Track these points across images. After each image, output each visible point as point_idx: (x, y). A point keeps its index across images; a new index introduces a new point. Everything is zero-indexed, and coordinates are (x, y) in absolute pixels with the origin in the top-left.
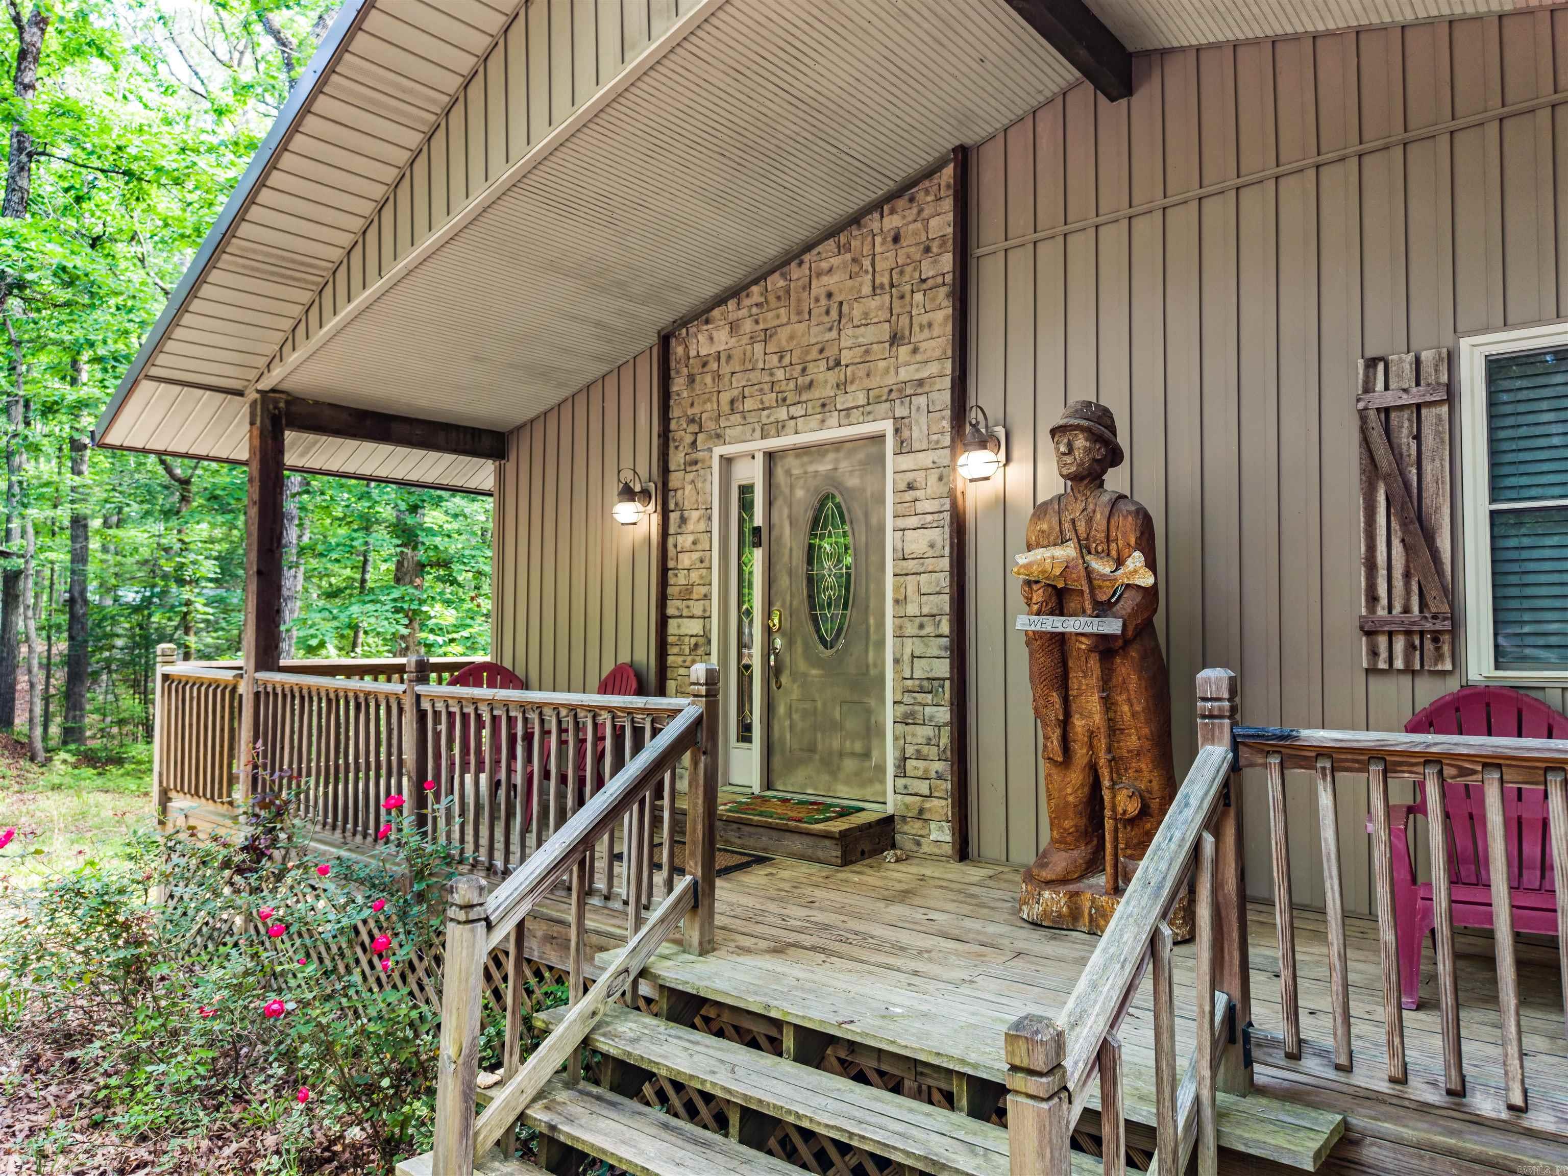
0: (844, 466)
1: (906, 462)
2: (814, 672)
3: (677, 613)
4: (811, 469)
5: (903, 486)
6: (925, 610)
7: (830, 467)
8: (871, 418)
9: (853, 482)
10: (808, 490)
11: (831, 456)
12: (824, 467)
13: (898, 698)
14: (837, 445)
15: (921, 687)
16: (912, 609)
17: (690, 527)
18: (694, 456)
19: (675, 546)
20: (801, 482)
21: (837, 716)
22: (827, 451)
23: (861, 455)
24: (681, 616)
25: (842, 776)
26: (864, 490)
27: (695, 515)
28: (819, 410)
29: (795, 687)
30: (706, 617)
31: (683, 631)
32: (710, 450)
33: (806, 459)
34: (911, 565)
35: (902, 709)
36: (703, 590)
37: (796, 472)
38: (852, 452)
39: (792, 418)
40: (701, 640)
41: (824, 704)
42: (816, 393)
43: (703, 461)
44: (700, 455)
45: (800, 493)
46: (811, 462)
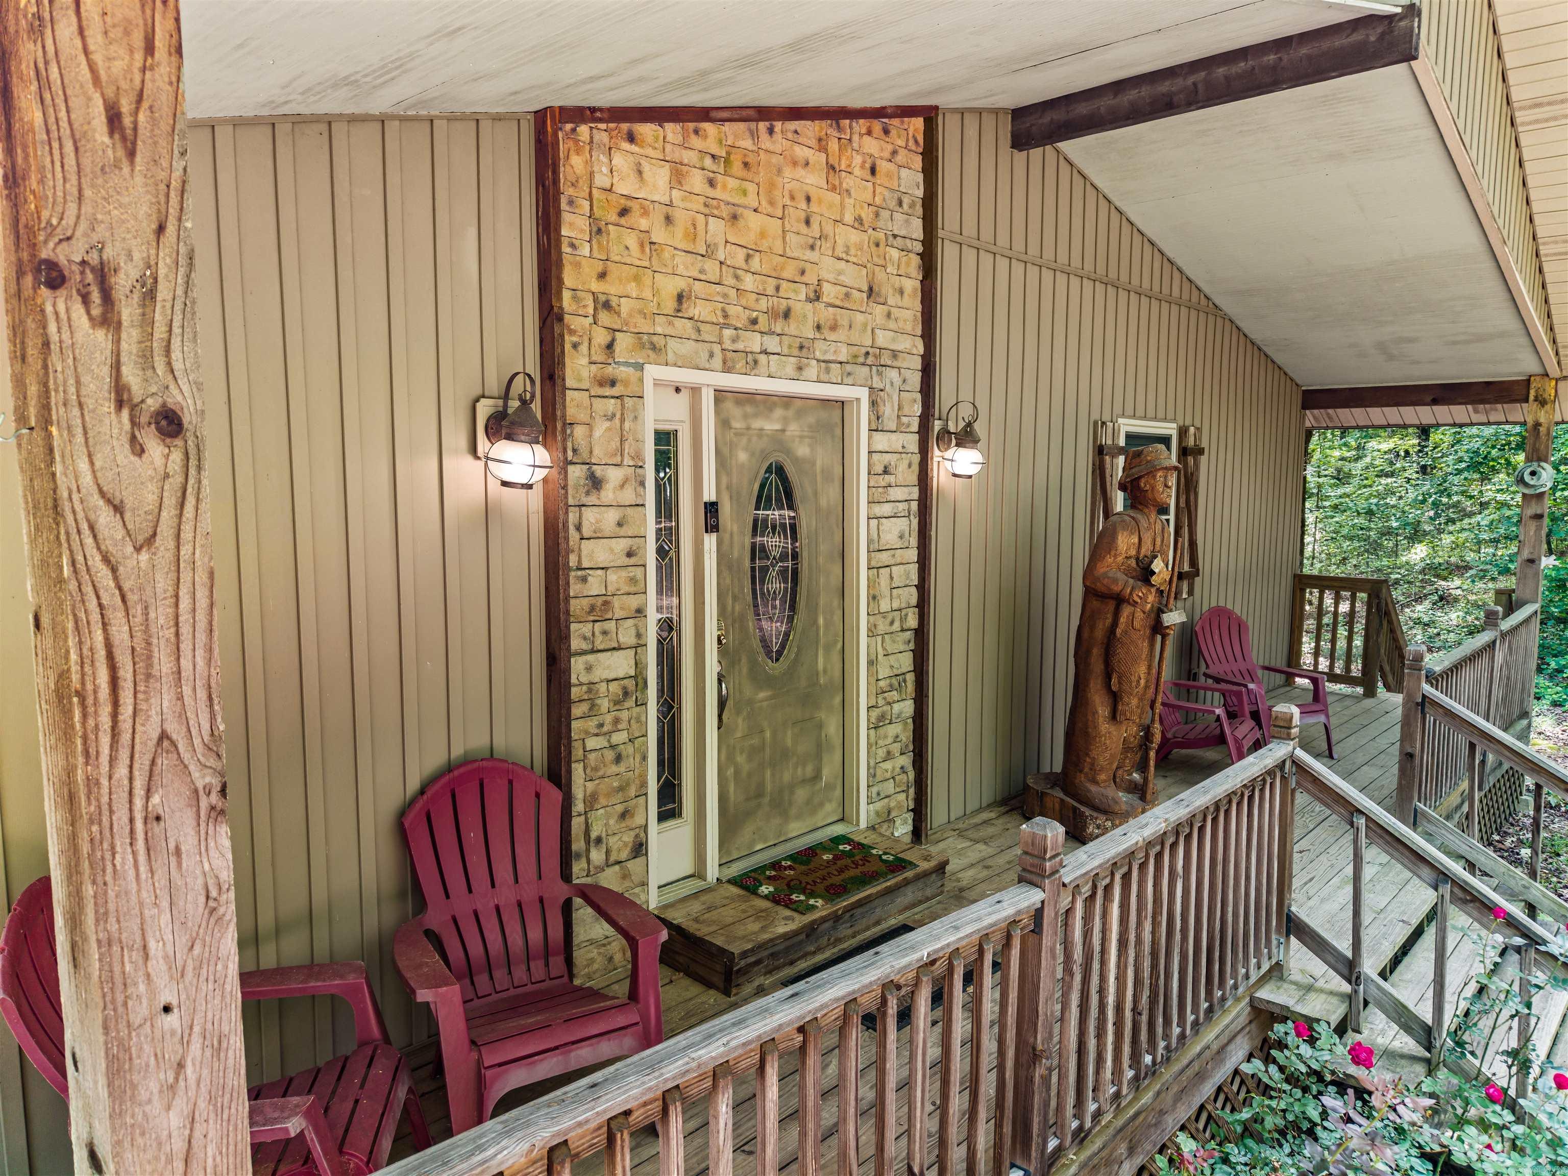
0: (794, 429)
1: (882, 441)
2: (762, 695)
3: (585, 646)
4: (757, 424)
5: (879, 469)
6: (896, 605)
7: (777, 427)
8: (849, 380)
9: (803, 451)
10: (753, 454)
11: (779, 412)
12: (771, 425)
13: (873, 703)
14: (788, 400)
15: (891, 685)
16: (885, 606)
17: (608, 494)
18: (609, 370)
19: (578, 528)
20: (744, 440)
21: (789, 742)
22: (775, 404)
23: (811, 419)
24: (593, 651)
25: (793, 811)
26: (814, 464)
27: (613, 476)
28: (796, 352)
29: (740, 721)
30: (639, 646)
31: (599, 674)
32: (640, 367)
33: (749, 409)
34: (885, 558)
35: (875, 713)
36: (634, 602)
37: (737, 424)
38: (800, 414)
39: (765, 352)
40: (630, 684)
41: (774, 734)
42: (792, 328)
43: (626, 383)
44: (622, 372)
45: (742, 456)
46: (756, 415)
